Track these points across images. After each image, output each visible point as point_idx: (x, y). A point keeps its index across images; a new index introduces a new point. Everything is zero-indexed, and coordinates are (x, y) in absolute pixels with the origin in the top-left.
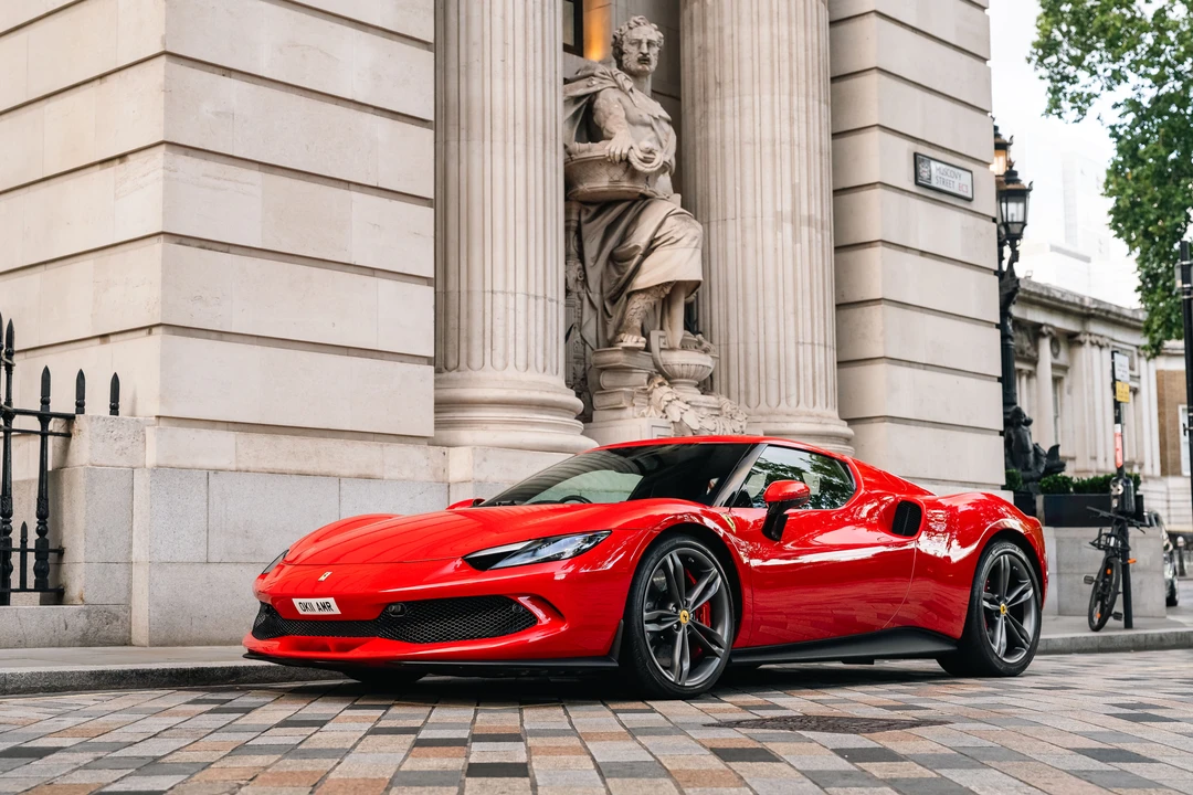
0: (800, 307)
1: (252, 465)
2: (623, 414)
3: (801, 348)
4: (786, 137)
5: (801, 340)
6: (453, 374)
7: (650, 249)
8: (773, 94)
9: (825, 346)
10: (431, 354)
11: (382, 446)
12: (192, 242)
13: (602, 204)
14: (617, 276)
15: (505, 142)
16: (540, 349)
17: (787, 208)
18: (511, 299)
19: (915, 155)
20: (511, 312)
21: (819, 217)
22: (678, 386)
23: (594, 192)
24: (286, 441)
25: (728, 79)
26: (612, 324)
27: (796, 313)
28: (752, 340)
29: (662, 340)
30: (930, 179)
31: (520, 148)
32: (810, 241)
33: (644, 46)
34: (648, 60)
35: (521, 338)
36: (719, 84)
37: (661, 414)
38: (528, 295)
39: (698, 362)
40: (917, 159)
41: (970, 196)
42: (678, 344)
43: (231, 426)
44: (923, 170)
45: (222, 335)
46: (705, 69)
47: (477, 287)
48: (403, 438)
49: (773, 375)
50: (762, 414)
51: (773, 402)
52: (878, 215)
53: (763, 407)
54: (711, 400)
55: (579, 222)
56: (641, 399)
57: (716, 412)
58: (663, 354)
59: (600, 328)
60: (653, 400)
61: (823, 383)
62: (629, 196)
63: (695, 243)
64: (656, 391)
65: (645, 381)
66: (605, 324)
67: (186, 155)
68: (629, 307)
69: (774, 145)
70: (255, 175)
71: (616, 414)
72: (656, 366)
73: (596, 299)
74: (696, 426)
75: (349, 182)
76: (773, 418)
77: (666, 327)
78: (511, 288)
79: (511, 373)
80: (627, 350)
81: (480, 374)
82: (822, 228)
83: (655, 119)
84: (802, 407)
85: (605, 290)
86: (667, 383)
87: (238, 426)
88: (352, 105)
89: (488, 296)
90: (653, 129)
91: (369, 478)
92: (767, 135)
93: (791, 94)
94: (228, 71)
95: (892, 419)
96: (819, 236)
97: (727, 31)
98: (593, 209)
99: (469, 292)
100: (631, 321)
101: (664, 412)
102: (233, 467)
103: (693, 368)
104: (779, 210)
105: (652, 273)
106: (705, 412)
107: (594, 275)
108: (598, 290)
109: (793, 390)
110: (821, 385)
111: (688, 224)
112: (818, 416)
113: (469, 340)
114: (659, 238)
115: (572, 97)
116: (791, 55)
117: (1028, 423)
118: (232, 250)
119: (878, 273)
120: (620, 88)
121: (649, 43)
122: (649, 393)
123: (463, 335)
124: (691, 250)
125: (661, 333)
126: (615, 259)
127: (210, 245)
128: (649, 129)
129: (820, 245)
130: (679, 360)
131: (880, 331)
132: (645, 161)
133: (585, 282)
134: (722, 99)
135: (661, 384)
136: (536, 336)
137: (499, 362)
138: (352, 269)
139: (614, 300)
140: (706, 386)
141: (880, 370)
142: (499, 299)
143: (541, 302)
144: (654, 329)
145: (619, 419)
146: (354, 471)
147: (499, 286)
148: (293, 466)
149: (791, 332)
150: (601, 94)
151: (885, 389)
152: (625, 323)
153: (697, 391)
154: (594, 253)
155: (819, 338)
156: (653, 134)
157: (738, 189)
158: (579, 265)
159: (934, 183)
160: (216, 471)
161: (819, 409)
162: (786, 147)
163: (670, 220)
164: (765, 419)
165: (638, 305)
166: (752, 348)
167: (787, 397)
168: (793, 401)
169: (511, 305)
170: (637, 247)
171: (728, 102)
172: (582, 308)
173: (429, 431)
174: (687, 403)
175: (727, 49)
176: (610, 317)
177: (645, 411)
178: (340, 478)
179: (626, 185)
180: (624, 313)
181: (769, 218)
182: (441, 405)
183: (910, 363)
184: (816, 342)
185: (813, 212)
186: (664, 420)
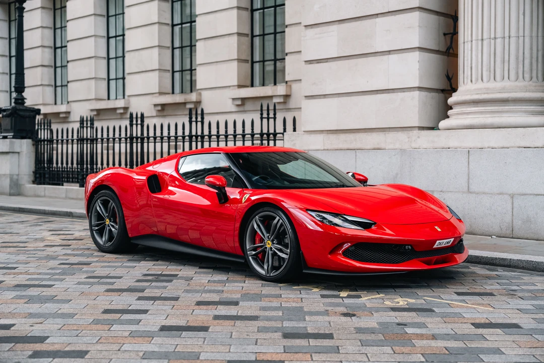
1: (329, 147)
11: (385, 134)
12: (314, 62)
24: (343, 136)
43: (329, 132)
45: (325, 96)
70: (335, 27)
75: (377, 14)
91: (379, 149)
102: (322, 149)
118: (328, 60)
127: (320, 61)
138: (378, 54)
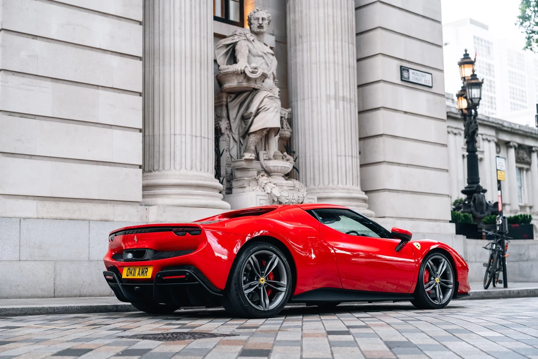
0: (339, 138)
1: (45, 216)
2: (245, 190)
3: (339, 158)
4: (332, 60)
5: (339, 154)
6: (157, 173)
7: (257, 113)
8: (325, 41)
9: (352, 157)
10: (141, 163)
11: (113, 206)
12: (16, 114)
13: (236, 93)
14: (244, 126)
15: (181, 66)
16: (198, 160)
17: (332, 93)
18: (184, 138)
19: (401, 67)
20: (184, 144)
21: (348, 96)
22: (272, 177)
23: (231, 88)
25: (305, 34)
26: (243, 148)
27: (337, 142)
28: (316, 154)
29: (265, 155)
30: (409, 78)
31: (188, 69)
32: (344, 108)
33: (261, 20)
34: (262, 27)
35: (188, 155)
36: (301, 37)
37: (262, 189)
38: (192, 136)
39: (281, 165)
40: (402, 69)
41: (431, 85)
42: (272, 157)
43: (36, 198)
44: (405, 74)
45: (31, 156)
46: (295, 30)
47: (167, 132)
48: (126, 203)
49: (326, 171)
50: (320, 189)
51: (326, 183)
52: (382, 95)
53: (321, 186)
54: (290, 182)
55: (227, 102)
56: (254, 183)
57: (292, 188)
58: (266, 162)
59: (238, 151)
60: (259, 183)
61: (351, 173)
62: (248, 89)
63: (276, 110)
64: (260, 179)
65: (256, 174)
66: (240, 148)
67: (14, 75)
68: (249, 140)
69: (326, 64)
70: (49, 84)
71: (241, 190)
72: (262, 167)
73: (236, 137)
74: (278, 195)
75: (98, 86)
76: (326, 191)
77: (267, 149)
78: (183, 132)
79: (183, 171)
80: (246, 160)
81: (169, 172)
82: (350, 102)
83: (265, 53)
84: (340, 185)
85: (240, 132)
86: (266, 175)
87: (39, 198)
88: (100, 51)
89: (172, 136)
90: (264, 58)
91: (107, 221)
92: (322, 59)
93: (334, 41)
94: (35, 37)
95: (389, 190)
96: (349, 106)
97: (304, 12)
98: (233, 96)
99: (164, 135)
100: (250, 147)
101: (263, 188)
102: (35, 216)
103: (280, 168)
104: (328, 93)
105: (258, 124)
106: (286, 188)
107: (234, 126)
108: (237, 132)
109: (335, 177)
110: (350, 175)
111: (273, 101)
112: (348, 189)
113: (164, 157)
114: (261, 108)
115: (225, 45)
116: (334, 22)
117: (485, 191)
118: (37, 118)
119: (381, 122)
120: (248, 40)
121: (263, 19)
122: (257, 180)
123: (161, 155)
124: (274, 113)
125: (265, 152)
126: (244, 118)
127: (25, 116)
128: (261, 58)
129: (349, 110)
130: (272, 164)
131: (383, 149)
132: (253, 72)
133: (231, 129)
134: (302, 43)
135: (262, 176)
136: (196, 154)
137: (178, 167)
138: (100, 125)
139: (244, 137)
140: (288, 176)
141: (383, 167)
142: (178, 138)
143: (199, 139)
144: (262, 150)
145: (243, 192)
146: (98, 218)
147: (178, 132)
148: (67, 216)
149: (335, 150)
150: (238, 43)
151: (386, 177)
152: (247, 147)
153: (283, 178)
154: (235, 116)
155: (349, 153)
156: (263, 61)
157: (309, 85)
158: (228, 122)
159: (411, 80)
160: (25, 219)
161: (348, 186)
162: (332, 65)
163: (266, 100)
164: (322, 191)
165: (252, 139)
166: (316, 158)
167: (333, 181)
168: (336, 182)
169: (184, 140)
170: (251, 113)
171: (305, 45)
172: (230, 141)
173: (140, 199)
174: (275, 184)
175: (304, 20)
176: (242, 145)
177: (254, 188)
178: (89, 221)
179: (245, 84)
180: (247, 143)
181: (324, 98)
182: (145, 187)
183: (399, 164)
184: (347, 155)
185: (345, 94)
186: (263, 192)
